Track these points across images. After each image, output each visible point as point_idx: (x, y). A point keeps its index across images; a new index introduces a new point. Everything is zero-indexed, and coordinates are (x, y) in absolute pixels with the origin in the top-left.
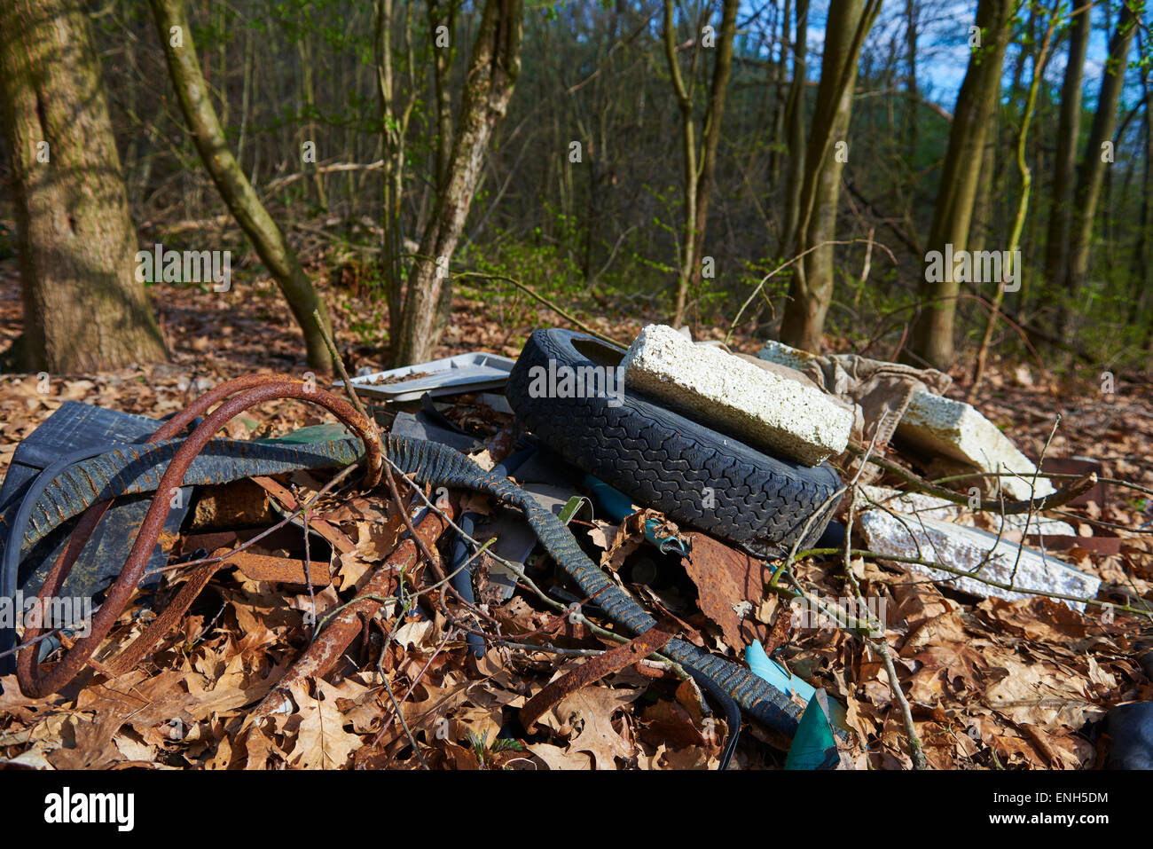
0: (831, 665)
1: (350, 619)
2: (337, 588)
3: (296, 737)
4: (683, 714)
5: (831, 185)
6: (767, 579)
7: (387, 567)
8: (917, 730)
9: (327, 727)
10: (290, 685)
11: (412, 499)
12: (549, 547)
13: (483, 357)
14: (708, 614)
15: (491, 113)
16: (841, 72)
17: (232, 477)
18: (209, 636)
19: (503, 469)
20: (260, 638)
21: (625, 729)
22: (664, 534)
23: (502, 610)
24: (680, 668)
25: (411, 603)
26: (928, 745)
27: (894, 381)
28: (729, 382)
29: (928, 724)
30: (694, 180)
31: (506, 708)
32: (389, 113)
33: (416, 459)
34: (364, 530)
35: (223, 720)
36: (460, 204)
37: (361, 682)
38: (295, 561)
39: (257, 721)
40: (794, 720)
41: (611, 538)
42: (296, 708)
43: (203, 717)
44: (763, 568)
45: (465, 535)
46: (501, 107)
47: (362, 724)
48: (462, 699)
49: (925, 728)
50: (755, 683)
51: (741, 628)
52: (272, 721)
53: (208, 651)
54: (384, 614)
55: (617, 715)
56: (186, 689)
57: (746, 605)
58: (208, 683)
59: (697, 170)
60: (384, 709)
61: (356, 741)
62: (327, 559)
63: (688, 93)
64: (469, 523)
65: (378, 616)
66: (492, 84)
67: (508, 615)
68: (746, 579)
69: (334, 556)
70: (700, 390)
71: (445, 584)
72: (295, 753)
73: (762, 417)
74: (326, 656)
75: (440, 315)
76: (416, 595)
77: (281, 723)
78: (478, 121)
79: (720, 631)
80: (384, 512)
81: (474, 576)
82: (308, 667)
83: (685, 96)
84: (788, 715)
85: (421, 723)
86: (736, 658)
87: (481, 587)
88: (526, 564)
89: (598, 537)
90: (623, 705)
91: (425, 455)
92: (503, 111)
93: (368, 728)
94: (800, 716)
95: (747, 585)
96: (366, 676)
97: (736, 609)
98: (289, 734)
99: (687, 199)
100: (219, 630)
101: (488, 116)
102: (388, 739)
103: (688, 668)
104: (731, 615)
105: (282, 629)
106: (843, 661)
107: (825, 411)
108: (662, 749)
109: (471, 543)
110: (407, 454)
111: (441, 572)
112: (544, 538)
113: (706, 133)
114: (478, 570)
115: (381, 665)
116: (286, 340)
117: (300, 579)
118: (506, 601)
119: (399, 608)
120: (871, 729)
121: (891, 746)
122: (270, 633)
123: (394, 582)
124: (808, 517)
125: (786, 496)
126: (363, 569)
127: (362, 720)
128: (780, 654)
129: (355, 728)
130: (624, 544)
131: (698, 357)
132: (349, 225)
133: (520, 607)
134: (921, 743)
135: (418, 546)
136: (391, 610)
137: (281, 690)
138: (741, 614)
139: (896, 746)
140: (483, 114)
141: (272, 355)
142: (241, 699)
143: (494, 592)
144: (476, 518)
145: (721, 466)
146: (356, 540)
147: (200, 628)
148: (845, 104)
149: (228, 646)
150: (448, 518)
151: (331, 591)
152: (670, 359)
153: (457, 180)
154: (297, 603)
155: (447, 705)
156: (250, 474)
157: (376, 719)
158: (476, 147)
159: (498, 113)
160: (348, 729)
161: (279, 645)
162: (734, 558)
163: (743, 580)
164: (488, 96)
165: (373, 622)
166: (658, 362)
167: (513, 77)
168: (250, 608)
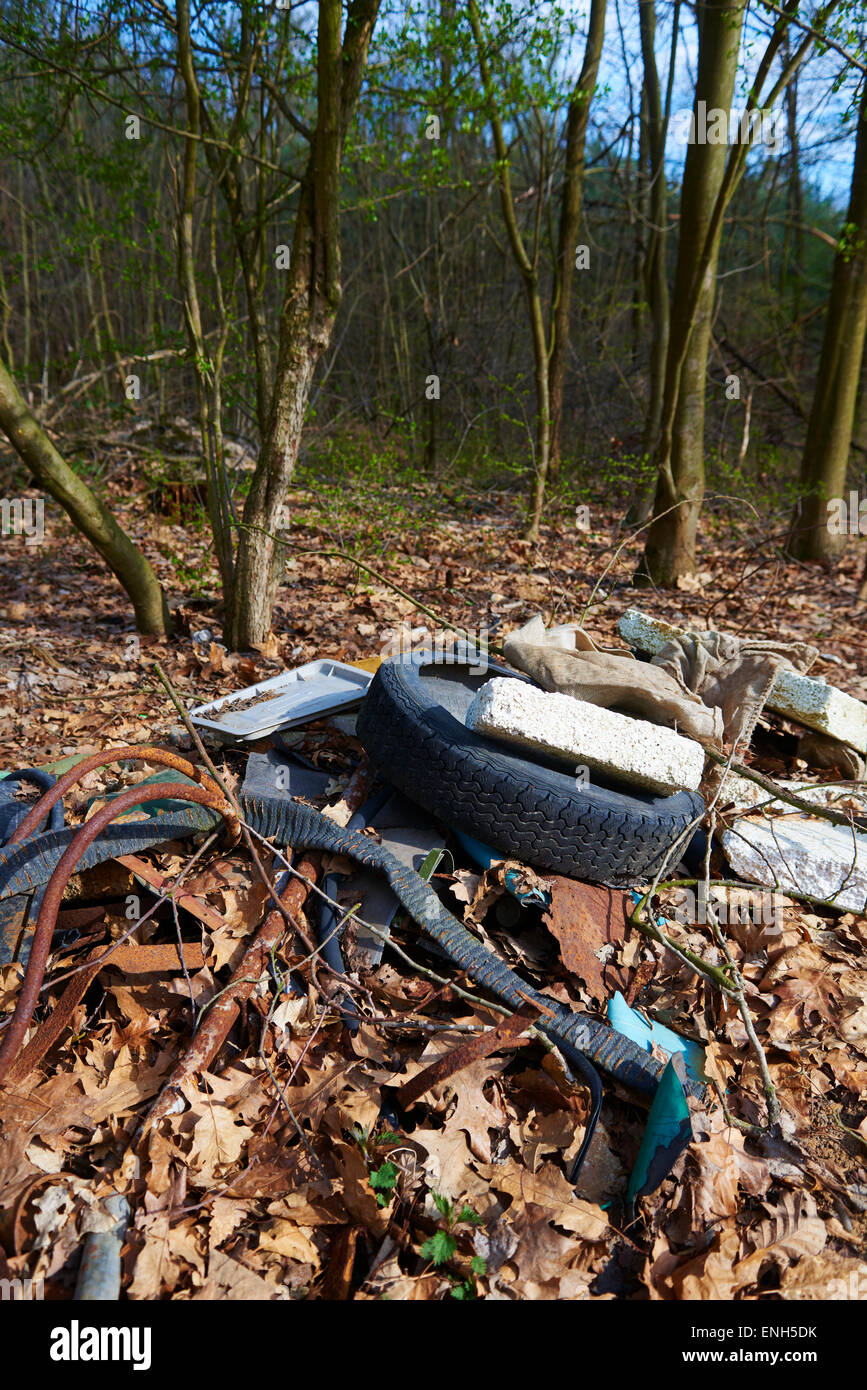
0: (691, 1008)
1: (228, 1006)
2: (211, 969)
3: (192, 1138)
4: (549, 1082)
5: (697, 373)
6: (630, 911)
7: (257, 945)
8: (772, 1073)
9: (220, 1125)
10: (180, 1082)
11: (273, 863)
12: (413, 912)
13: (331, 666)
14: (571, 968)
15: (313, 346)
16: (702, 245)
17: (96, 861)
18: (94, 1025)
19: (361, 819)
20: (143, 1025)
21: (496, 1098)
22: (523, 888)
23: (372, 979)
24: (544, 1036)
25: (285, 981)
26: (784, 1087)
27: (758, 660)
28: (580, 731)
29: (784, 1066)
30: (545, 362)
31: (384, 1088)
32: (200, 352)
33: (274, 820)
34: (229, 897)
35: (121, 1121)
36: (288, 450)
37: (246, 1070)
38: (168, 946)
39: (154, 1124)
40: (654, 1079)
41: (473, 891)
42: (188, 1106)
43: (102, 1119)
44: (626, 898)
45: (330, 901)
46: (324, 338)
47: (251, 1115)
48: (342, 1083)
49: (780, 1070)
50: (617, 1041)
51: (605, 975)
52: (168, 1123)
53: (95, 1042)
54: (258, 991)
55: (489, 1084)
56: (83, 1091)
57: (609, 949)
58: (102, 1078)
59: (548, 349)
60: (270, 1097)
61: (247, 1132)
62: (199, 940)
63: (532, 262)
64: (333, 885)
65: (254, 995)
66: (311, 315)
67: (378, 984)
68: (608, 917)
69: (204, 935)
70: (550, 742)
71: (315, 957)
72: (193, 1153)
73: (614, 762)
74: (209, 1047)
75: (276, 565)
76: (288, 972)
77: (176, 1123)
78: (299, 358)
79: (583, 983)
80: (248, 875)
81: (342, 942)
82: (195, 1061)
83: (529, 266)
84: (648, 1074)
85: (306, 1109)
86: (599, 1016)
87: (349, 953)
88: (391, 927)
89: (461, 892)
90: (494, 1074)
91: (283, 816)
92: (327, 342)
93: (257, 1117)
94: (661, 1073)
95: (609, 924)
96: (249, 1062)
97: (599, 955)
98: (185, 1136)
99: (539, 383)
100: (104, 1021)
101: (310, 350)
102: (276, 1126)
103: (552, 1035)
104: (593, 963)
105: (163, 1013)
106: (703, 1003)
107: (678, 750)
108: (532, 1114)
109: (336, 909)
110: (265, 815)
111: (310, 944)
112: (407, 903)
113: (556, 306)
114: (345, 935)
115: (262, 1050)
116: (109, 596)
117: (175, 965)
118: (376, 968)
119: (273, 986)
120: (730, 1072)
121: (748, 1090)
122: (152, 1019)
123: (266, 959)
124: (668, 848)
125: (642, 834)
126: (234, 945)
127: (251, 1110)
128: (641, 1001)
129: (245, 1119)
130: (486, 895)
131: (547, 708)
132: (160, 429)
133: (389, 975)
134: (776, 1087)
135: (285, 918)
136: (264, 986)
137: (172, 1088)
138: (603, 959)
139: (754, 1090)
140: (304, 348)
141: (99, 620)
142: (134, 1096)
143: (363, 957)
144: (339, 878)
145: (576, 815)
146: (223, 911)
147: (85, 1018)
148: (709, 281)
149: (113, 1034)
150: (311, 883)
151: (206, 973)
152: (519, 713)
153: (282, 424)
154: (174, 987)
155: (328, 1091)
156: (113, 857)
157: (263, 1107)
158: (300, 387)
159: (321, 345)
160: (239, 1123)
161: (162, 1032)
162: (596, 897)
163: (605, 920)
164: (307, 327)
165: (249, 1001)
166: (507, 717)
167: (332, 304)
168: (128, 989)
